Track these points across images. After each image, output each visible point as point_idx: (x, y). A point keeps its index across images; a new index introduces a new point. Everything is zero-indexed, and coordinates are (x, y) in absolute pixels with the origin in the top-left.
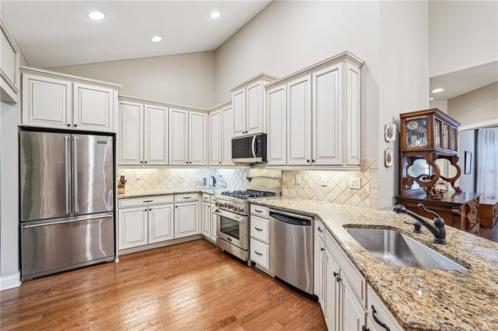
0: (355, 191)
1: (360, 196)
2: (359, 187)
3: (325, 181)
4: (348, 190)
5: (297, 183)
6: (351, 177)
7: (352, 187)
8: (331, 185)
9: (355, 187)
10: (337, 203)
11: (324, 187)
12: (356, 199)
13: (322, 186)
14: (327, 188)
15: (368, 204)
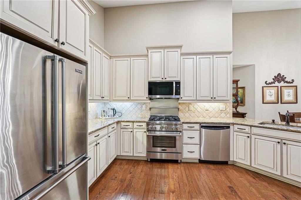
0: (223, 111)
1: (225, 113)
2: (225, 110)
3: (208, 108)
4: (220, 111)
5: (190, 109)
6: (221, 106)
7: (221, 110)
8: (211, 109)
9: (223, 110)
10: (214, 117)
11: (207, 111)
12: (223, 115)
13: (206, 110)
14: (208, 111)
15: (228, 117)
